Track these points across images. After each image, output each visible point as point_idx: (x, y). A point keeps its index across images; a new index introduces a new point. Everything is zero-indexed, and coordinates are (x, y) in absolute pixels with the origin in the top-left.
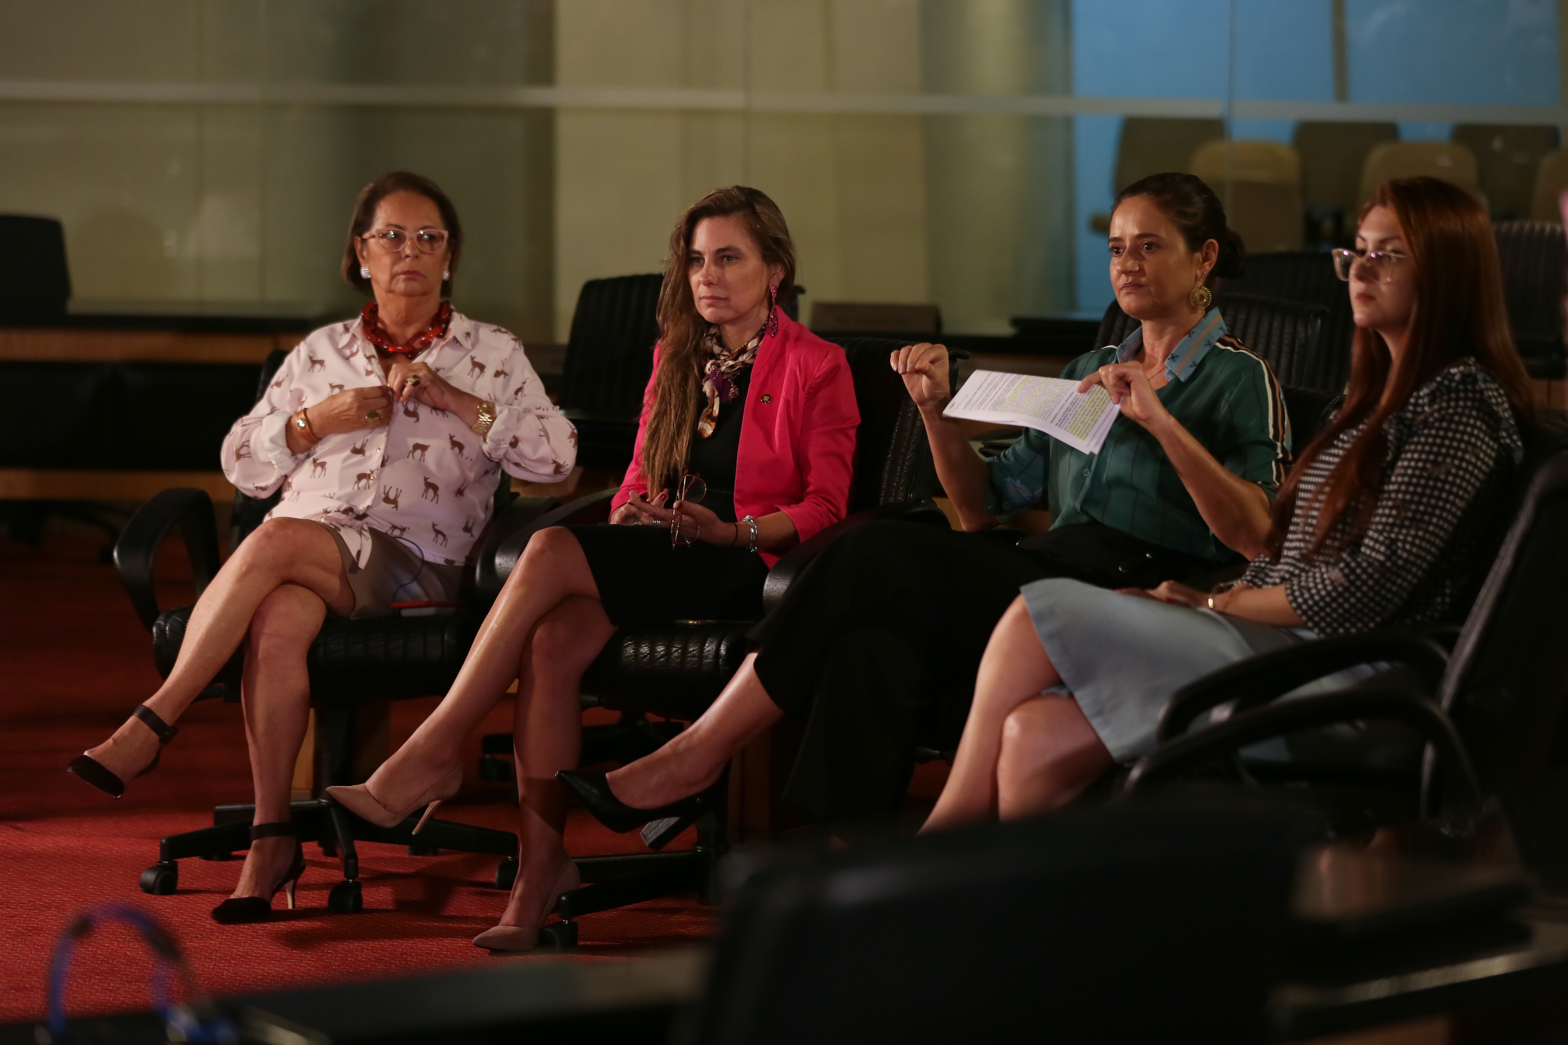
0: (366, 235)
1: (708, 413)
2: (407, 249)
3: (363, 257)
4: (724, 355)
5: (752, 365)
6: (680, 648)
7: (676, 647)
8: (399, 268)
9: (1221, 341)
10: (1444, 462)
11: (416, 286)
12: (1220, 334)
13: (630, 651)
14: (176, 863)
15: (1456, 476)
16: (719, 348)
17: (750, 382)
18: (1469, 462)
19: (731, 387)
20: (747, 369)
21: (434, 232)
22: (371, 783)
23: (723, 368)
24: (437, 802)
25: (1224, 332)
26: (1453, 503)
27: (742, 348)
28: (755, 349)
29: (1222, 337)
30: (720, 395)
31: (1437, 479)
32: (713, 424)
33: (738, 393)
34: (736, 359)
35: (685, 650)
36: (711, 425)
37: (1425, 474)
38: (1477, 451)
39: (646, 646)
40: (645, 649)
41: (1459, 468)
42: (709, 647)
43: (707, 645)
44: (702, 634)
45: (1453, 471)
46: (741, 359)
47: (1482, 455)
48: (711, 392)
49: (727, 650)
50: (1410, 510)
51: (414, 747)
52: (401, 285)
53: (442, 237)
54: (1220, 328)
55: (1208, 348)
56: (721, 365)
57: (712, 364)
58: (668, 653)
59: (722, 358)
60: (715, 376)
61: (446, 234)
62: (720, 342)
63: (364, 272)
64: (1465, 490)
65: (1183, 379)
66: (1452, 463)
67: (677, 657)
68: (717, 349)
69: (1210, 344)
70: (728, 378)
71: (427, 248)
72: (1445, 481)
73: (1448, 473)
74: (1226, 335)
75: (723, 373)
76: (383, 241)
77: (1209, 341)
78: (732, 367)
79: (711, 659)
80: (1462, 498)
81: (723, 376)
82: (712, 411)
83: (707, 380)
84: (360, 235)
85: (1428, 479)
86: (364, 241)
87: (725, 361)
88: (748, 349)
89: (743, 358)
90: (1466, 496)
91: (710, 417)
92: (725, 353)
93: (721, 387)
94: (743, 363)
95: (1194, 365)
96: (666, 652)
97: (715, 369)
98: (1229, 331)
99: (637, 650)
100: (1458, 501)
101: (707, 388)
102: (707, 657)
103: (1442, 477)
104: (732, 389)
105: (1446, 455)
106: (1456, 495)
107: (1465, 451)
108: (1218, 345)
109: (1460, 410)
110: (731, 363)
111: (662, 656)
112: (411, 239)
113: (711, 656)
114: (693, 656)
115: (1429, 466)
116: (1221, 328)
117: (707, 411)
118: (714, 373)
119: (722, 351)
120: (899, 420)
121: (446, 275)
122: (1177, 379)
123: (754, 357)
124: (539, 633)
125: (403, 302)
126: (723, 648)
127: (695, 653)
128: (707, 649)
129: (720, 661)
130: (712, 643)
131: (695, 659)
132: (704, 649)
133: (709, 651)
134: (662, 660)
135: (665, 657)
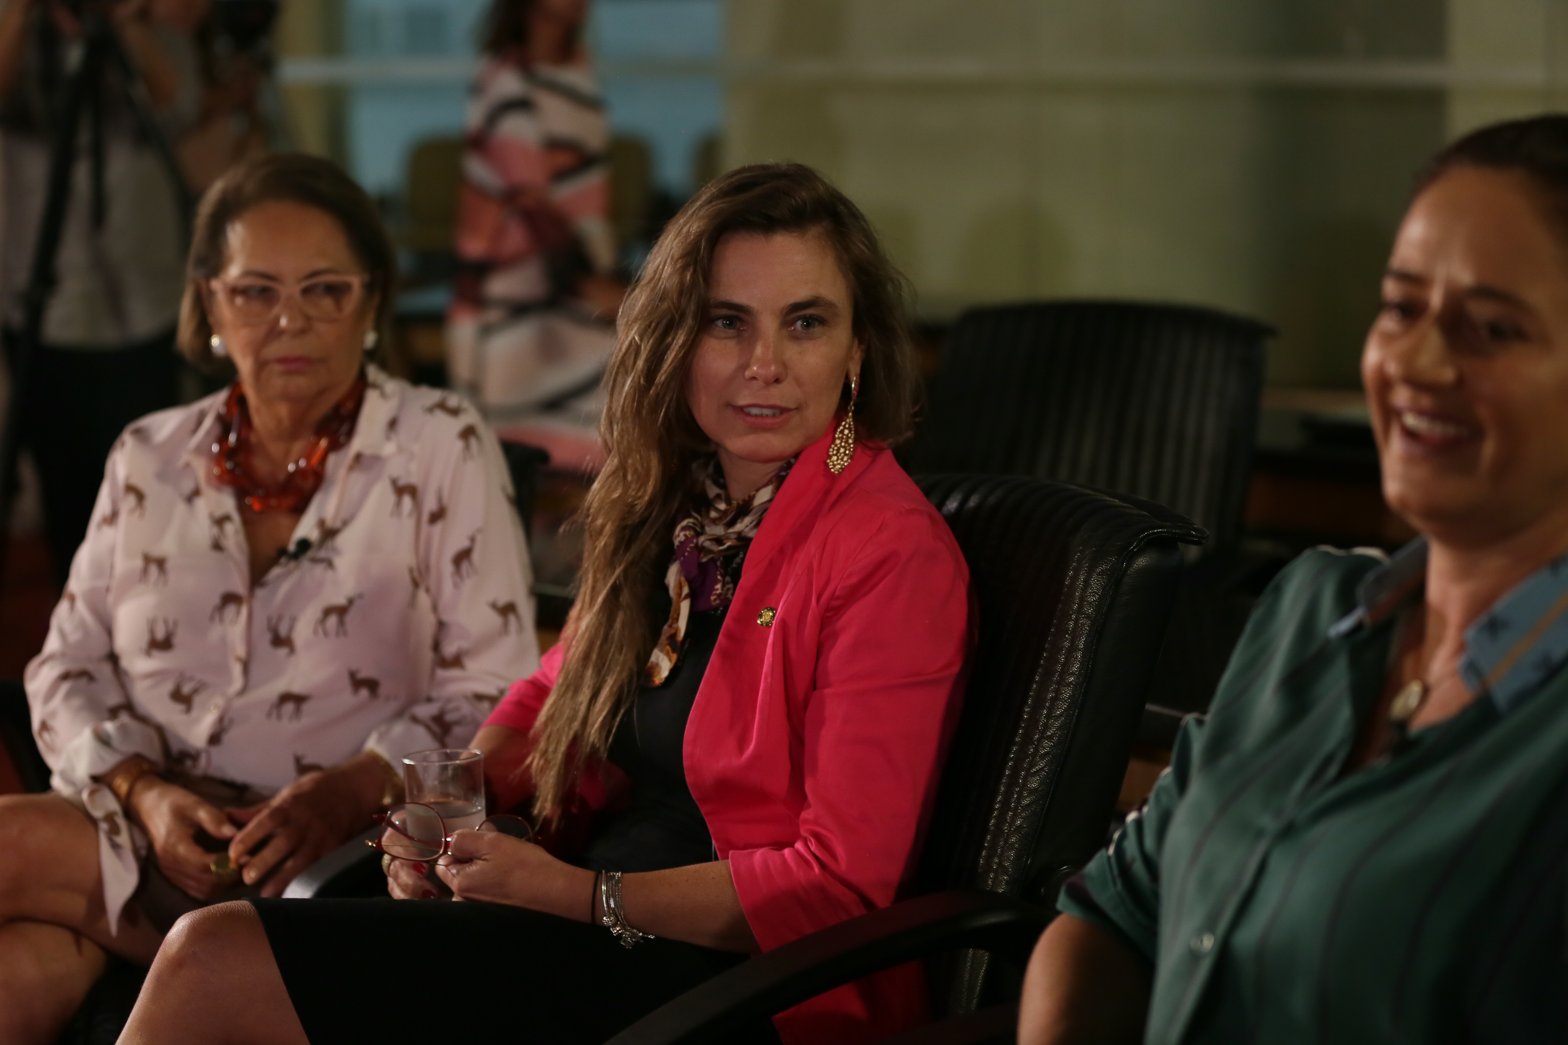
1: (669, 633)
3: (213, 316)
5: (752, 541)
8: (268, 353)
11: (301, 382)
17: (741, 577)
19: (717, 581)
20: (741, 549)
23: (705, 539)
30: (691, 595)
32: (674, 657)
34: (730, 524)
36: (670, 660)
46: (737, 525)
48: (678, 587)
52: (275, 381)
59: (713, 515)
63: (217, 345)
70: (709, 563)
75: (702, 549)
78: (720, 539)
81: (700, 555)
82: (676, 628)
83: (674, 561)
87: (714, 523)
88: (753, 506)
89: (742, 524)
91: (672, 641)
93: (697, 578)
95: (1546, 665)
101: (671, 575)
104: (719, 586)
117: (668, 628)
118: (686, 546)
121: (370, 339)
125: (283, 407)
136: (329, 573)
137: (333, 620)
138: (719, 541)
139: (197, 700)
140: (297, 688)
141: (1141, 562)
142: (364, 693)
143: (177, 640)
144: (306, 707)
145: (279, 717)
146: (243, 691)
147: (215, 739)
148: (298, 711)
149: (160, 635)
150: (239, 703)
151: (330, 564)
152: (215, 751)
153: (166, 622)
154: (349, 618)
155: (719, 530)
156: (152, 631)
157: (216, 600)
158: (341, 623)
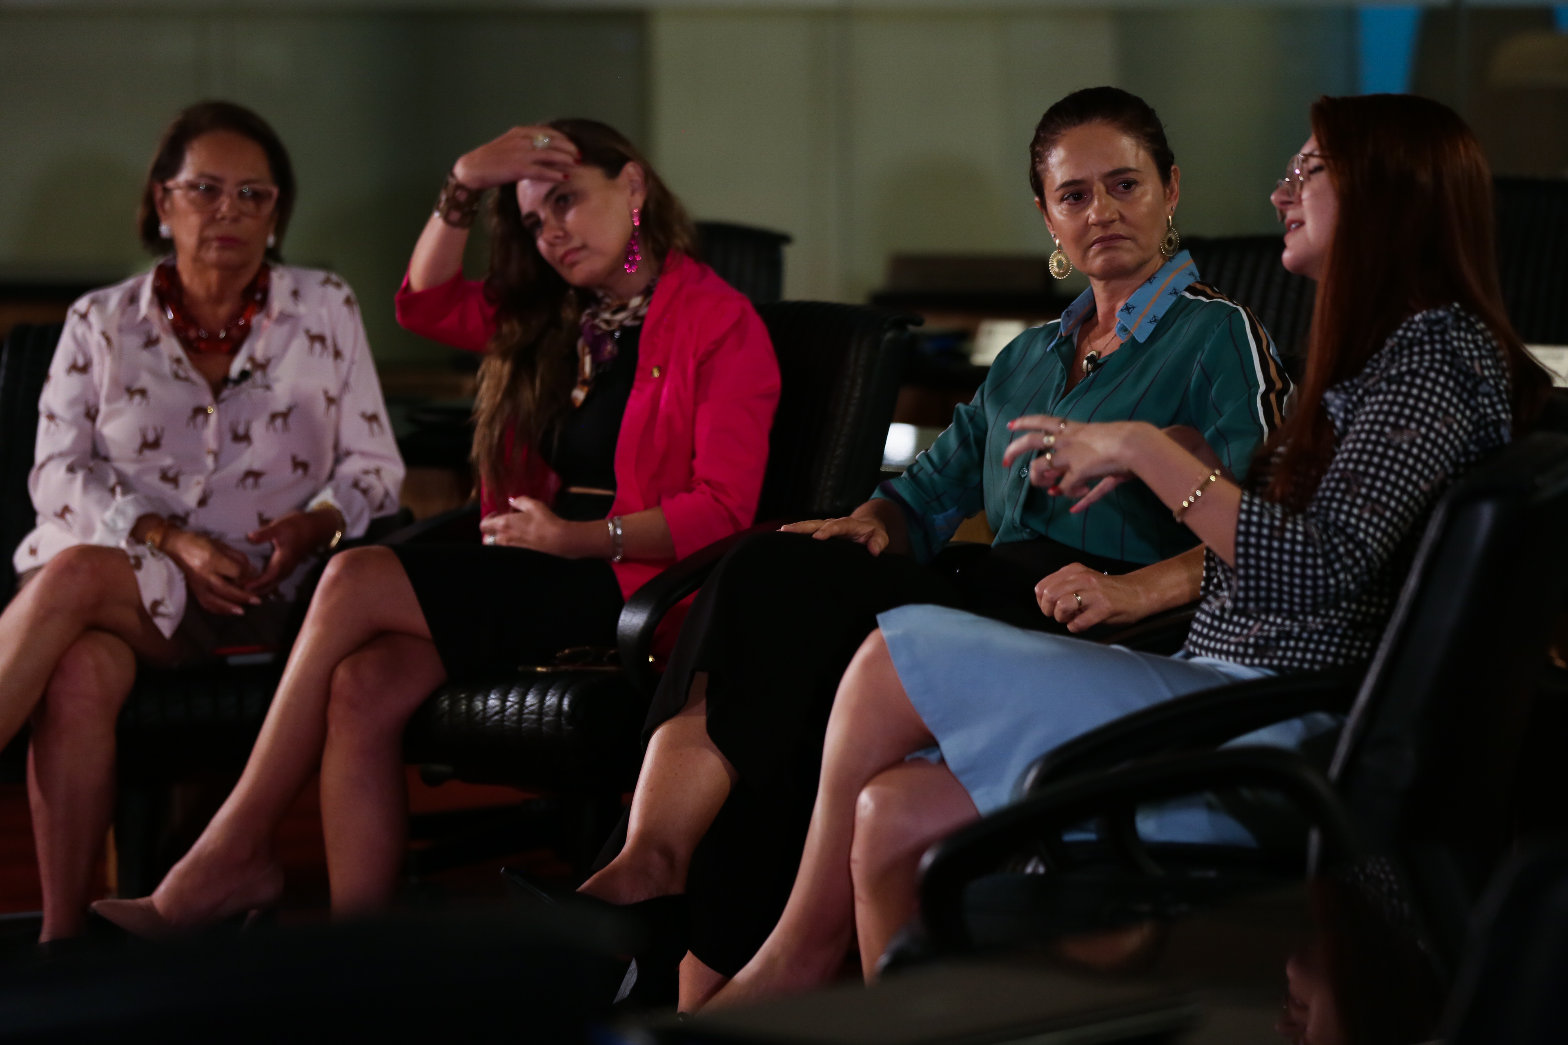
0: (170, 184)
1: (580, 378)
2: (224, 206)
3: (164, 211)
6: (515, 702)
7: (510, 700)
8: (211, 233)
9: (1190, 289)
10: (1407, 426)
11: (231, 256)
12: (1190, 281)
15: (1422, 448)
18: (1438, 433)
21: (258, 187)
22: (159, 894)
25: (1196, 279)
26: (1416, 485)
29: (1192, 285)
30: (592, 353)
31: (1398, 449)
32: (586, 389)
35: (522, 702)
37: (1383, 440)
38: (1450, 420)
39: (478, 700)
40: (478, 704)
41: (1426, 438)
42: (551, 700)
43: (548, 698)
44: (544, 684)
45: (1419, 441)
47: (1455, 426)
49: (570, 705)
50: (1364, 485)
52: (212, 255)
53: (270, 194)
54: (1190, 274)
55: (1174, 298)
58: (503, 707)
61: (275, 191)
63: (164, 229)
64: (1432, 470)
65: (1141, 339)
66: (1418, 429)
67: (512, 714)
69: (1176, 293)
71: (250, 206)
72: (1408, 454)
73: (1412, 443)
74: (1197, 282)
75: (595, 327)
76: (193, 194)
77: (1175, 289)
79: (552, 716)
80: (1427, 480)
81: (594, 330)
84: (163, 181)
85: (1387, 446)
86: (167, 191)
88: (629, 307)
90: (1432, 477)
95: (1155, 321)
96: (499, 708)
98: (1201, 277)
100: (1422, 483)
102: (547, 715)
103: (1405, 446)
105: (1410, 419)
106: (1421, 474)
107: (1434, 417)
108: (1188, 295)
109: (1437, 366)
111: (496, 713)
112: (230, 196)
113: (551, 713)
114: (532, 713)
115: (1387, 429)
116: (1192, 274)
121: (271, 240)
122: (1133, 340)
125: (213, 276)
126: (566, 702)
127: (533, 708)
128: (548, 703)
129: (563, 719)
130: (553, 695)
131: (533, 717)
132: (544, 704)
133: (549, 706)
134: (496, 717)
135: (501, 715)
136: (269, 393)
137: (279, 422)
138: (607, 322)
139: (182, 479)
140: (257, 466)
141: (889, 335)
142: (300, 472)
143: (164, 442)
144: (262, 480)
145: (244, 487)
146: (215, 470)
147: (203, 502)
148: (256, 485)
149: (151, 437)
150: (215, 477)
151: (268, 387)
152: (202, 511)
153: (155, 429)
154: (292, 419)
155: (607, 316)
156: (144, 437)
157: (189, 412)
158: (285, 423)
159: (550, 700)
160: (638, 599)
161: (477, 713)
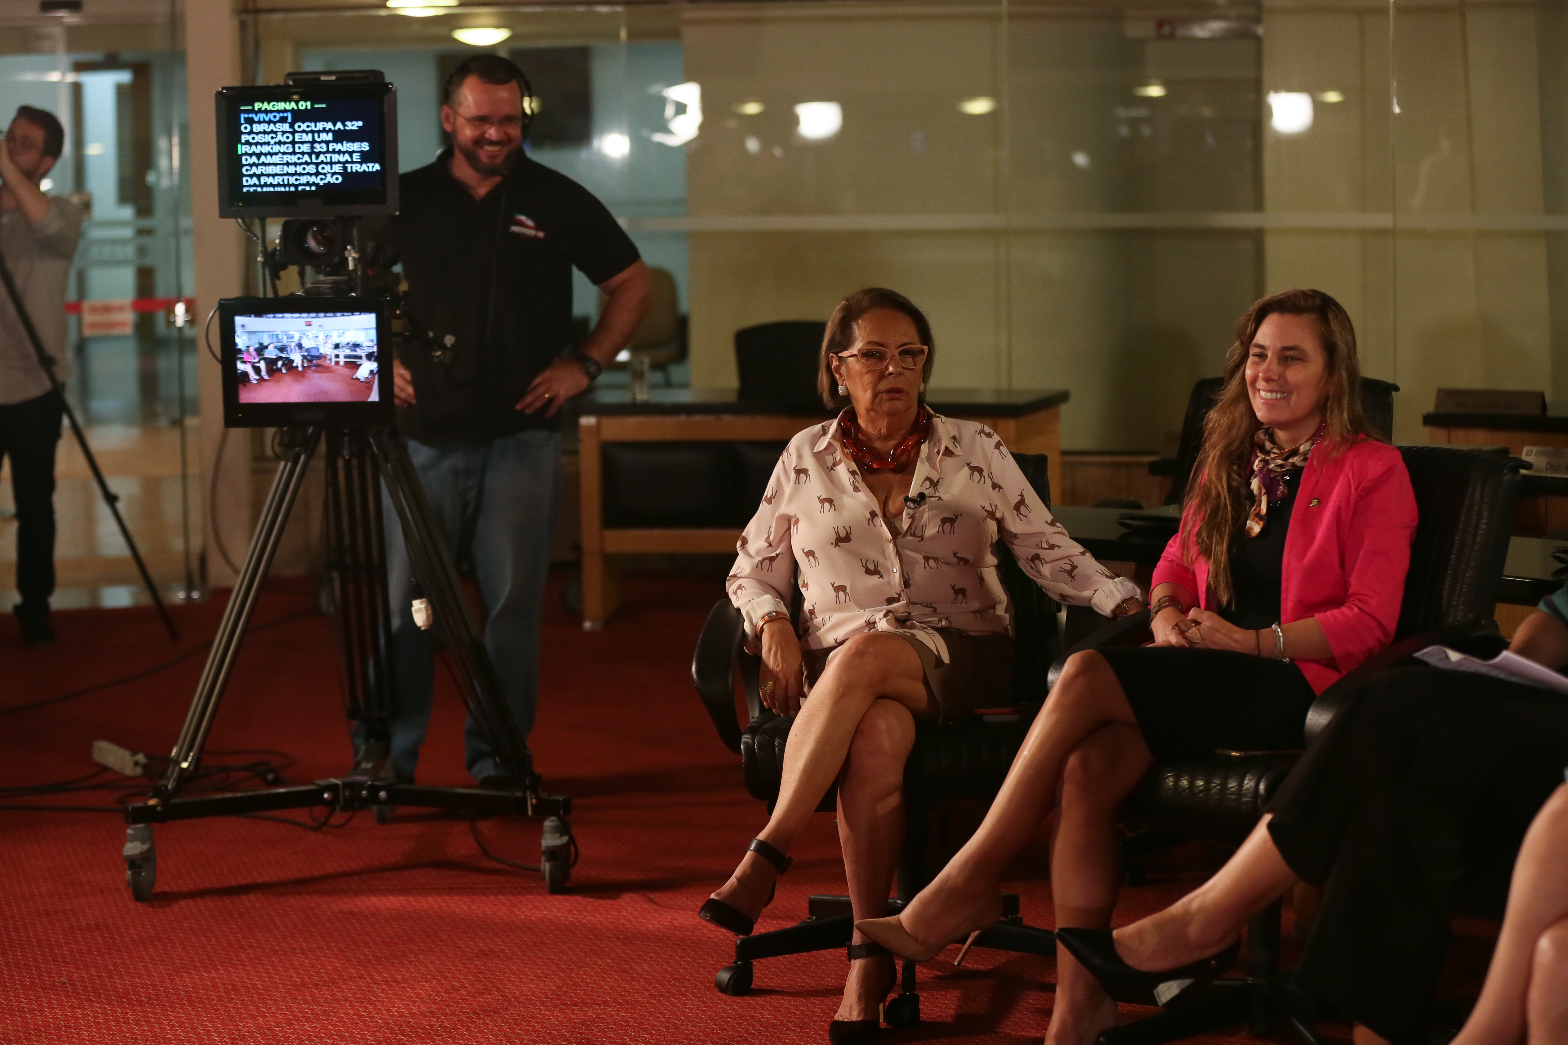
0: (845, 354)
1: (1256, 512)
3: (841, 375)
4: (1275, 453)
5: (1302, 468)
6: (1218, 785)
7: (1214, 783)
11: (898, 404)
13: (1170, 781)
14: (751, 964)
16: (1270, 444)
17: (1299, 485)
19: (1280, 485)
20: (1296, 472)
22: (905, 916)
23: (1272, 466)
24: (977, 933)
27: (1293, 449)
28: (1306, 453)
30: (1268, 493)
32: (1261, 523)
33: (1288, 492)
34: (1286, 459)
35: (1224, 785)
36: (1259, 525)
39: (1185, 780)
40: (1185, 783)
42: (1249, 784)
43: (1246, 782)
44: (1241, 768)
46: (1291, 460)
48: (1258, 489)
49: (1266, 788)
51: (948, 879)
56: (1270, 462)
57: (1260, 461)
58: (1207, 788)
59: (1272, 456)
60: (1262, 473)
61: (925, 348)
62: (1272, 439)
63: (842, 389)
67: (1216, 794)
68: (1268, 445)
70: (1276, 476)
75: (1271, 471)
78: (1281, 466)
79: (1250, 797)
81: (1270, 474)
82: (1260, 509)
83: (1255, 478)
84: (838, 353)
86: (842, 360)
87: (1274, 459)
88: (1300, 452)
89: (1295, 460)
91: (1258, 516)
92: (1275, 451)
93: (1269, 484)
94: (1293, 464)
96: (1204, 788)
97: (1263, 465)
99: (1176, 783)
101: (1255, 484)
102: (1245, 795)
104: (1281, 487)
110: (1280, 462)
111: (1201, 792)
113: (1250, 795)
114: (1232, 793)
117: (1255, 510)
118: (1261, 470)
119: (1272, 449)
120: (1459, 534)
123: (1305, 459)
124: (1073, 761)
126: (1262, 787)
127: (1233, 789)
128: (1246, 786)
129: (1259, 800)
130: (1251, 780)
131: (1233, 797)
132: (1243, 787)
133: (1247, 789)
134: (1201, 795)
135: (1204, 793)
149: (842, 534)
153: (845, 528)
156: (837, 533)
159: (1247, 784)
160: (1324, 700)
161: (1184, 790)
